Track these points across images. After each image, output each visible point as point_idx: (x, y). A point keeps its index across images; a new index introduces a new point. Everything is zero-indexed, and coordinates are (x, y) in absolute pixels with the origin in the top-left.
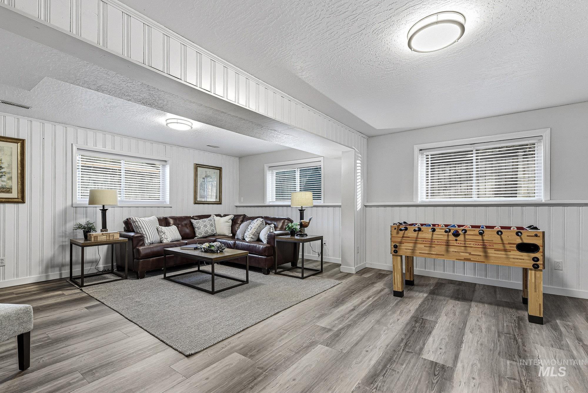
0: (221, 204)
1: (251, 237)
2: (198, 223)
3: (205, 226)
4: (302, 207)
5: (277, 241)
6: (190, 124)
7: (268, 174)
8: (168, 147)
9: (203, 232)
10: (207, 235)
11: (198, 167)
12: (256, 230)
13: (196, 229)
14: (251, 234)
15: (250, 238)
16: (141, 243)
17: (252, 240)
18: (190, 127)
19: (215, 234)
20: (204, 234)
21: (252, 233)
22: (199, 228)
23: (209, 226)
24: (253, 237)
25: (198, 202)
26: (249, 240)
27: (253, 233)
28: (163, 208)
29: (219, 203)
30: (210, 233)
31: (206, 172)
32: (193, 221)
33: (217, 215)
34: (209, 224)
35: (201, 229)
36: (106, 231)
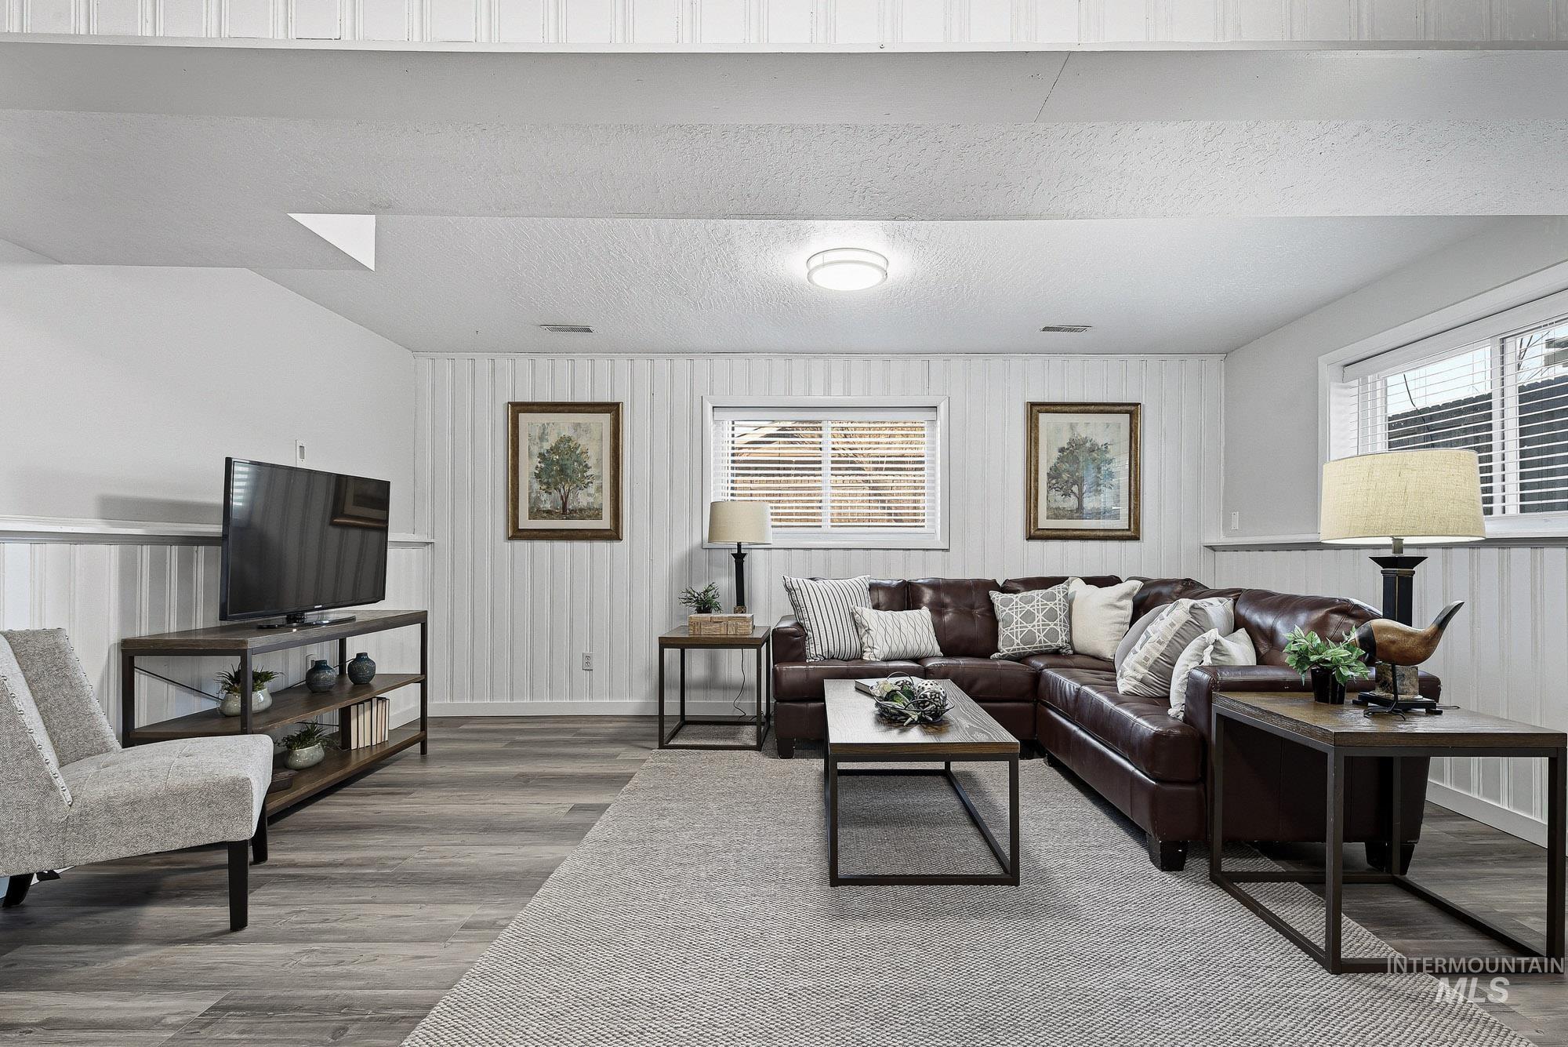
0: (1136, 538)
1: (1140, 677)
2: (1005, 604)
3: (1028, 617)
4: (1398, 546)
5: (1218, 715)
6: (881, 262)
7: (1333, 399)
8: (937, 363)
9: (1017, 638)
10: (1028, 648)
11: (1039, 412)
12: (1162, 648)
13: (1000, 625)
14: (1140, 663)
15: (1135, 682)
16: (797, 652)
17: (1143, 690)
18: (875, 270)
19: (1061, 648)
20: (1018, 644)
21: (1146, 659)
22: (1007, 624)
23: (1041, 616)
24: (1151, 678)
25: (1038, 533)
26: (1129, 688)
27: (1151, 662)
28: (922, 551)
29: (1132, 534)
30: (1040, 642)
31: (1072, 427)
32: (995, 596)
33: (1089, 581)
34: (1043, 610)
35: (1013, 625)
36: (742, 613)
